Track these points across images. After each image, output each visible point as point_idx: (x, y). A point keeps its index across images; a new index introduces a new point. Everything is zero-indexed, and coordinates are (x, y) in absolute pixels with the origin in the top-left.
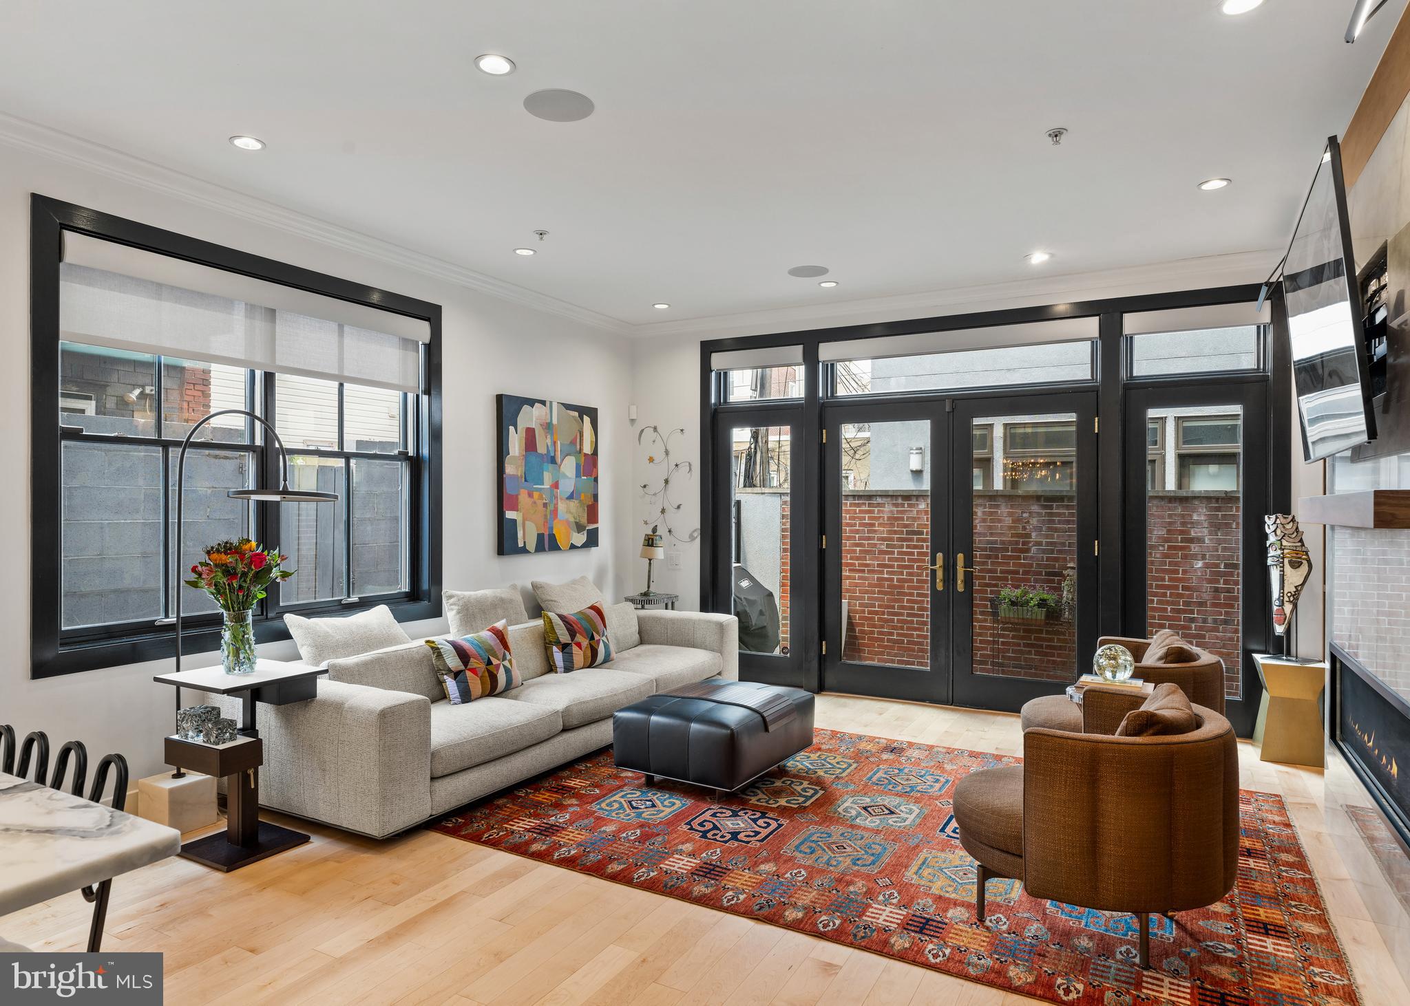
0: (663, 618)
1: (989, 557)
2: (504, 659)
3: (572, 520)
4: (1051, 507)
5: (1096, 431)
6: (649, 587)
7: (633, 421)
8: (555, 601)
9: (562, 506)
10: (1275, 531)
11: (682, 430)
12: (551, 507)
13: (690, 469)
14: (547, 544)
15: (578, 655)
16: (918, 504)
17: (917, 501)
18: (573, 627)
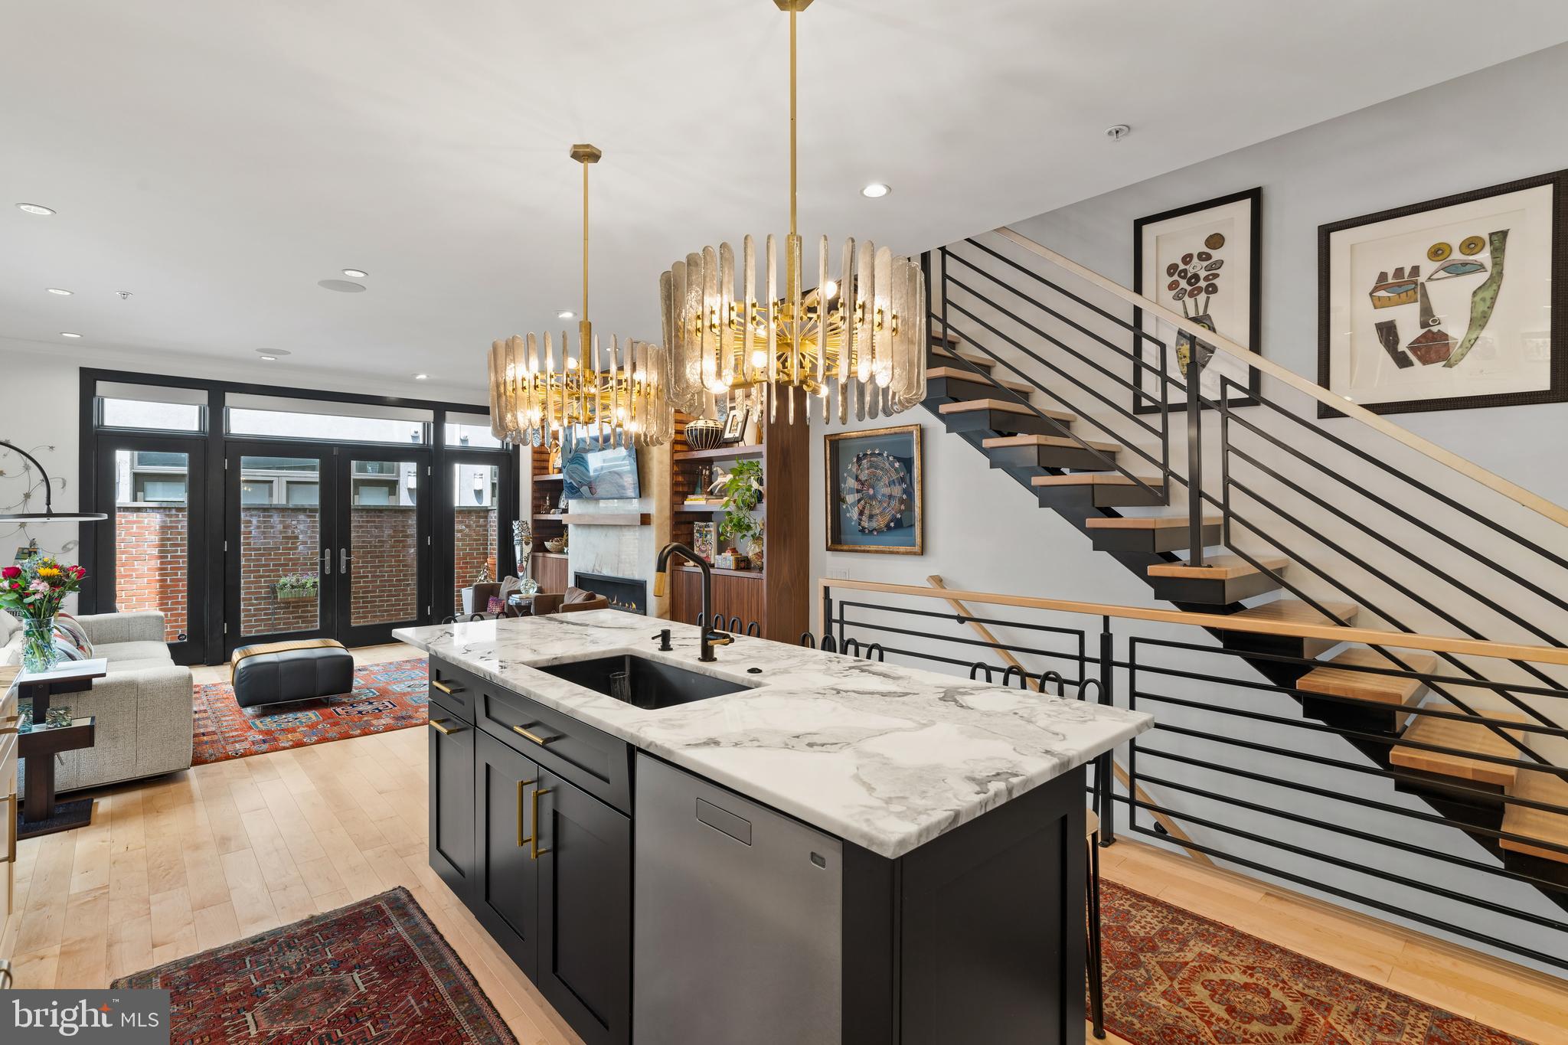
10: (518, 528)
11: (51, 448)
13: (64, 485)
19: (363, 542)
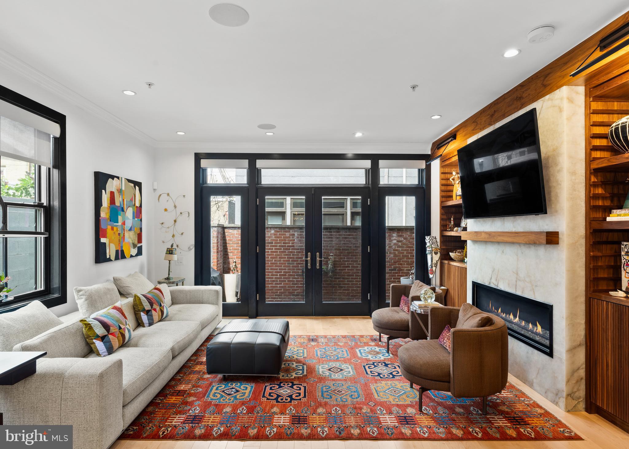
0: (184, 291)
1: (299, 252)
2: (126, 324)
3: (131, 242)
4: (331, 232)
5: (369, 204)
6: (169, 275)
7: (155, 190)
8: (129, 287)
9: (127, 235)
10: (429, 242)
11: (184, 196)
12: (122, 235)
13: (189, 215)
14: (120, 255)
15: (156, 315)
16: (270, 231)
17: (270, 229)
18: (151, 300)
19: (347, 247)
